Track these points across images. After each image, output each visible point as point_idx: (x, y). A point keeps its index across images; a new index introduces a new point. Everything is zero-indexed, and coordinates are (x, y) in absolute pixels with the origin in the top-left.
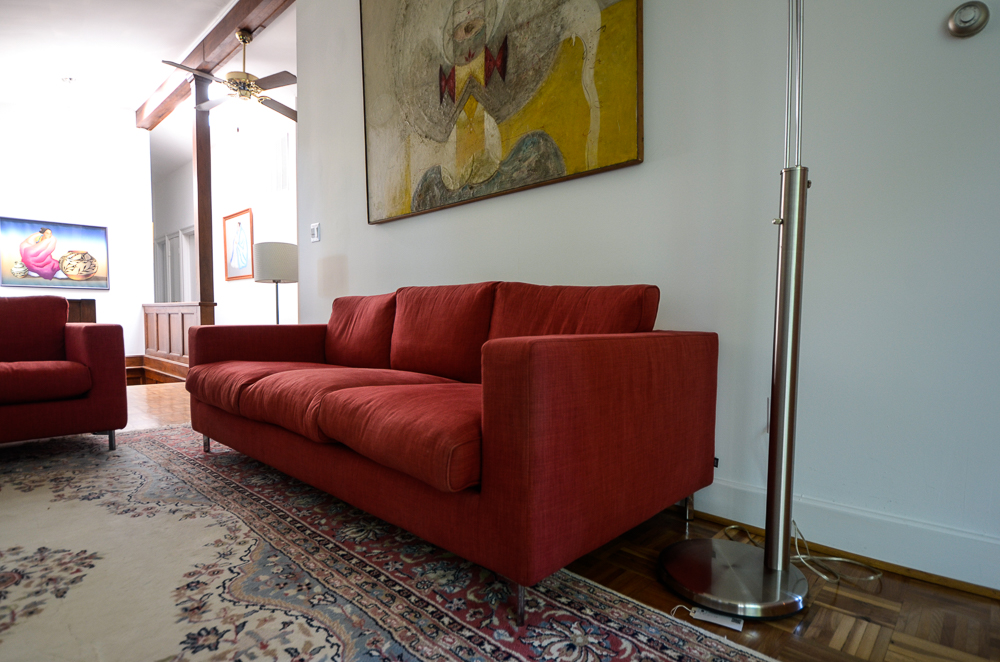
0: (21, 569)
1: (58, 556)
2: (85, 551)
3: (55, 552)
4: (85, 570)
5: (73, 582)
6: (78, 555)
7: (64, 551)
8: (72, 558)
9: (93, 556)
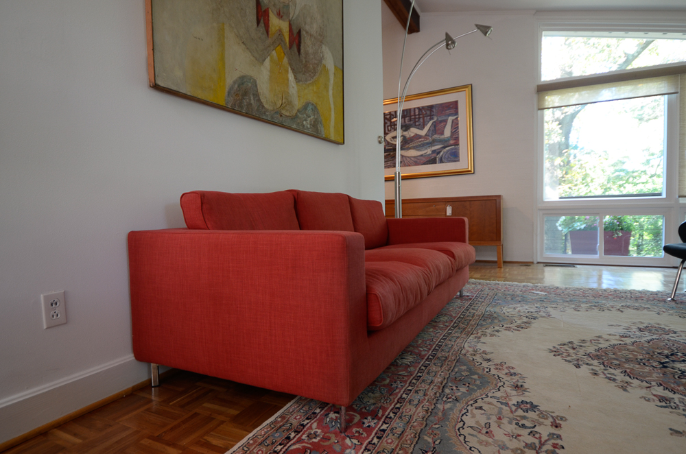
0: (590, 359)
1: (569, 358)
2: (554, 355)
3: (570, 361)
4: (558, 347)
5: (564, 344)
6: (559, 355)
7: (566, 360)
8: (562, 354)
9: (551, 351)
